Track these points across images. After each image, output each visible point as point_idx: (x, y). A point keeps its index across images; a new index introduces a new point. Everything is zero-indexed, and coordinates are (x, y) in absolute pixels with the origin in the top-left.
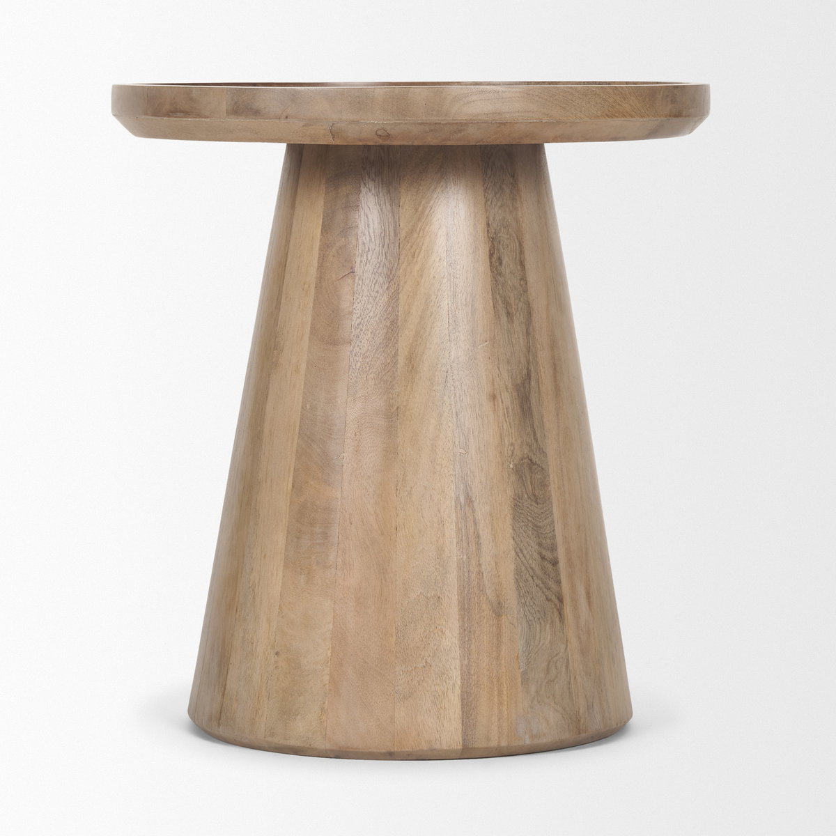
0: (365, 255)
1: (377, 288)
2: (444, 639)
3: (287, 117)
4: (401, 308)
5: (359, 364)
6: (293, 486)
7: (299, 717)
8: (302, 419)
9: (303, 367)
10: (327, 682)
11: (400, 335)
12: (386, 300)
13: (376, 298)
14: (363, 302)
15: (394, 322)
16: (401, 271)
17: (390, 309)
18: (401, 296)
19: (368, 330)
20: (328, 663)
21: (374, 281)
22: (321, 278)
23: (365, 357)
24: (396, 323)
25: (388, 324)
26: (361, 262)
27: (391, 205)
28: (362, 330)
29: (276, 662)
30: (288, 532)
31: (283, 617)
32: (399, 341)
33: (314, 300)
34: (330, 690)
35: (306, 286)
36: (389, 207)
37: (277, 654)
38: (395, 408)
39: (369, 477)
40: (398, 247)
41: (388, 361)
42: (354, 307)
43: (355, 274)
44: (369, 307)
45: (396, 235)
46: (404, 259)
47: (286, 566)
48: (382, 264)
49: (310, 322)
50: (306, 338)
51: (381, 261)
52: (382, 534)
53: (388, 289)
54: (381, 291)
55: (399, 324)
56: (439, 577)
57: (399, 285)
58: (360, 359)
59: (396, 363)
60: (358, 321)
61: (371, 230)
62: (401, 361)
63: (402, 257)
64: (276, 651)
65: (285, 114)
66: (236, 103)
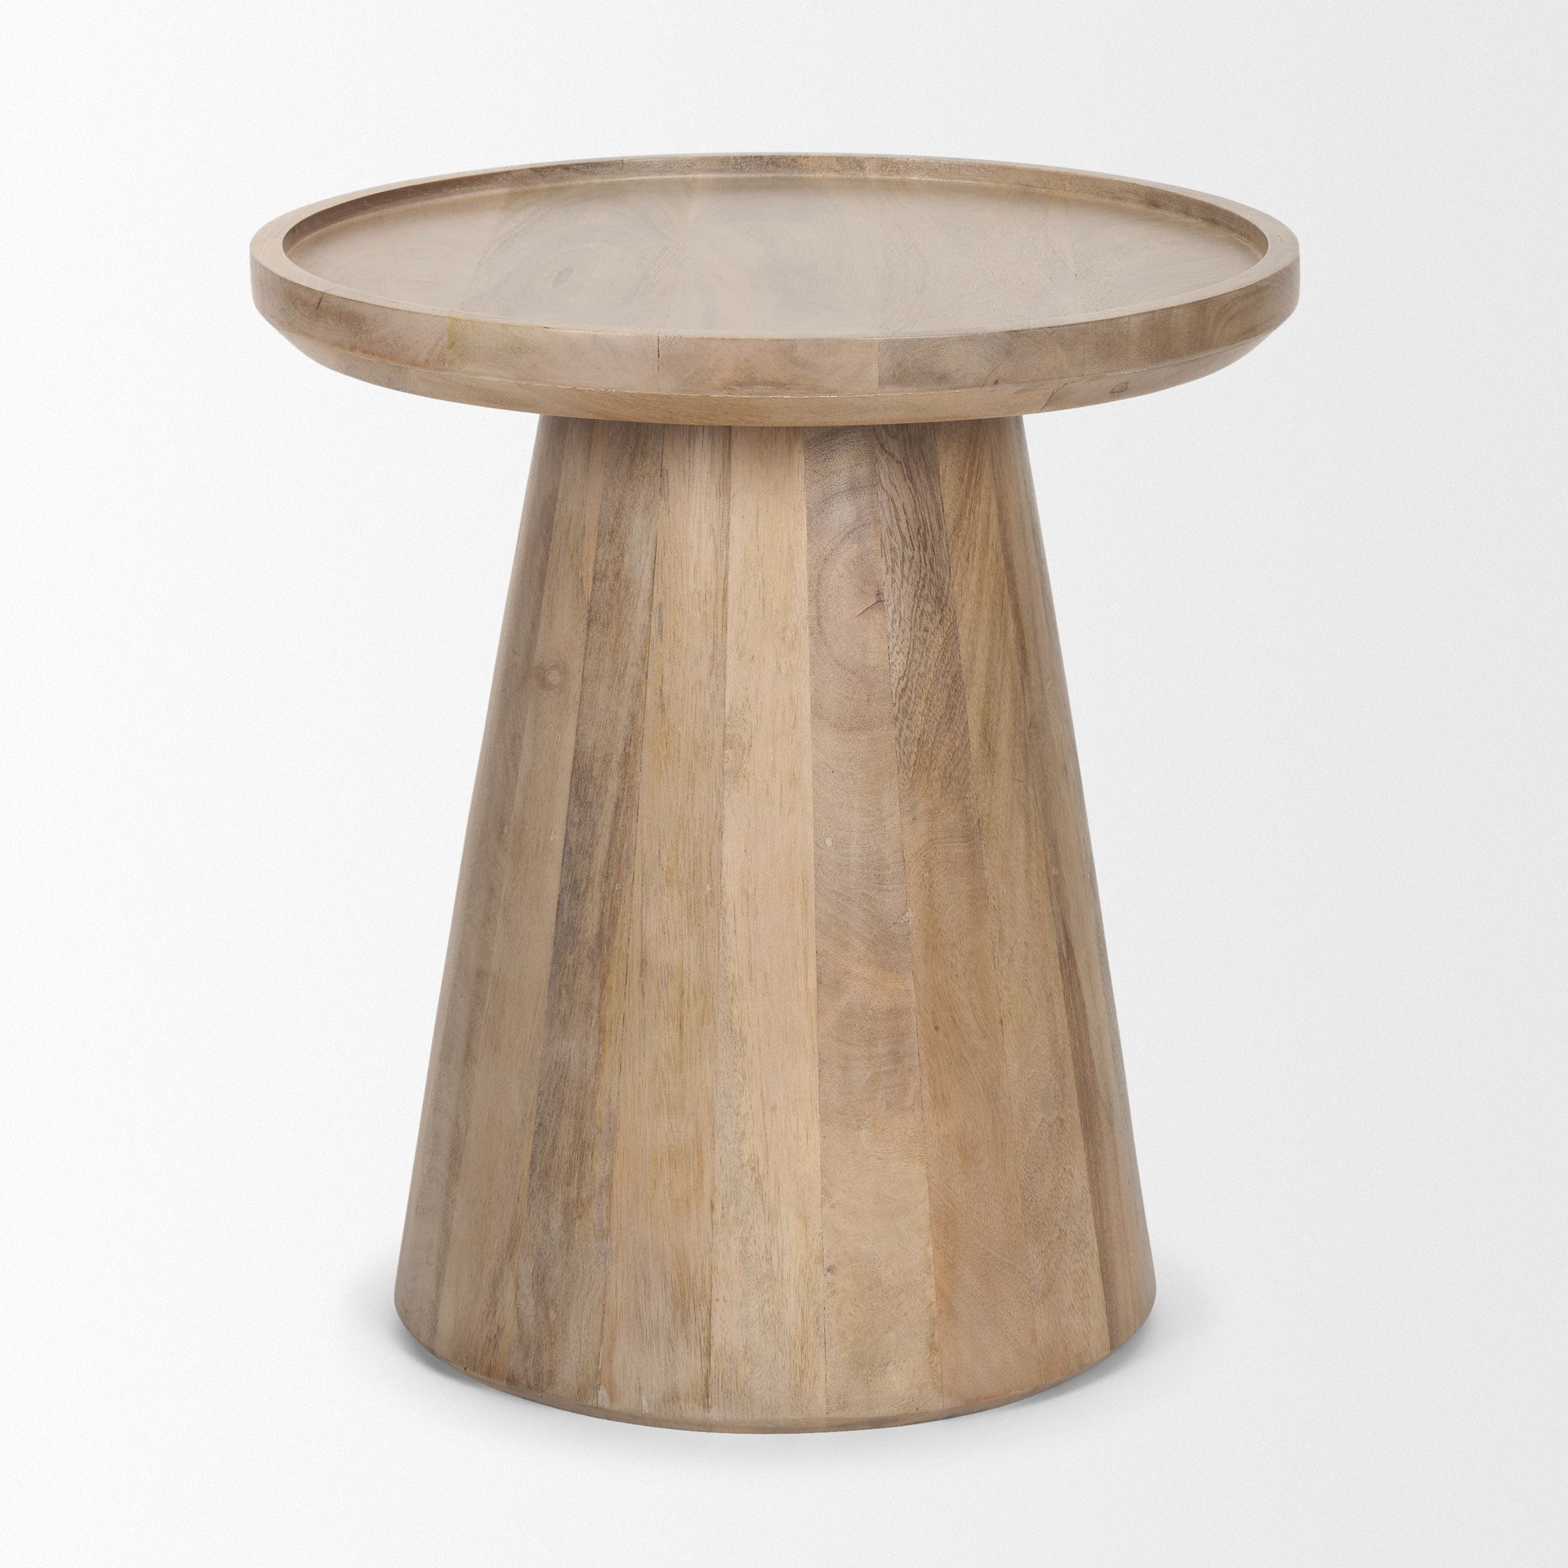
0: (898, 570)
1: (925, 621)
2: (1074, 1184)
3: (996, 382)
4: (963, 651)
5: (913, 757)
6: (819, 982)
7: (891, 1368)
8: (818, 866)
9: (807, 774)
10: (934, 1299)
11: (967, 697)
12: (941, 641)
13: (925, 640)
14: (906, 650)
15: (956, 677)
16: (955, 587)
17: (949, 654)
18: (960, 630)
19: (920, 698)
20: (929, 1268)
21: (919, 613)
22: (819, 618)
23: (920, 742)
24: (960, 677)
25: (949, 681)
26: (893, 581)
27: (928, 478)
28: (910, 698)
29: (831, 1284)
30: (822, 1061)
31: (833, 1207)
32: (968, 707)
33: (812, 656)
34: (940, 1312)
35: (788, 633)
36: (925, 480)
37: (830, 1269)
38: (975, 822)
39: (954, 945)
40: (946, 549)
41: (957, 745)
42: (892, 660)
43: (885, 603)
44: (917, 656)
45: (940, 527)
46: (957, 566)
47: (825, 1119)
48: (928, 581)
49: (808, 696)
50: (806, 724)
51: (926, 575)
52: (985, 1036)
53: (941, 621)
54: (931, 627)
55: (964, 678)
56: (1058, 1087)
57: (955, 612)
58: (915, 750)
59: (968, 746)
60: (902, 684)
61: (903, 525)
62: (974, 739)
63: (954, 564)
64: (826, 1265)
65: (993, 378)
66: (899, 365)
